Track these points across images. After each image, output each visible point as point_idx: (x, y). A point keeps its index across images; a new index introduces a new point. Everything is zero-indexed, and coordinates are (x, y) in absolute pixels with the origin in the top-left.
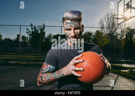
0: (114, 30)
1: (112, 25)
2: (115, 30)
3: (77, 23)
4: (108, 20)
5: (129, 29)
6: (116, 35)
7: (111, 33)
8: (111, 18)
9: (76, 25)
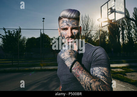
0: (88, 32)
1: (87, 27)
2: (90, 32)
3: (75, 23)
4: (83, 23)
5: (102, 31)
6: (91, 37)
7: (86, 35)
8: (85, 21)
9: (73, 24)
